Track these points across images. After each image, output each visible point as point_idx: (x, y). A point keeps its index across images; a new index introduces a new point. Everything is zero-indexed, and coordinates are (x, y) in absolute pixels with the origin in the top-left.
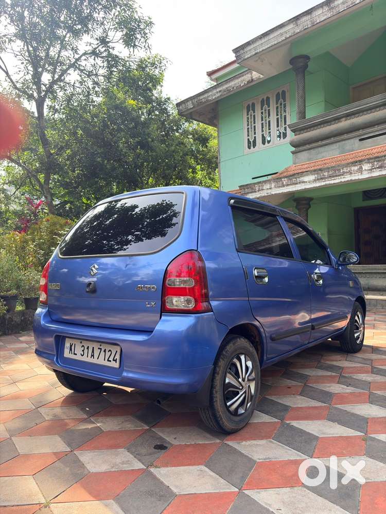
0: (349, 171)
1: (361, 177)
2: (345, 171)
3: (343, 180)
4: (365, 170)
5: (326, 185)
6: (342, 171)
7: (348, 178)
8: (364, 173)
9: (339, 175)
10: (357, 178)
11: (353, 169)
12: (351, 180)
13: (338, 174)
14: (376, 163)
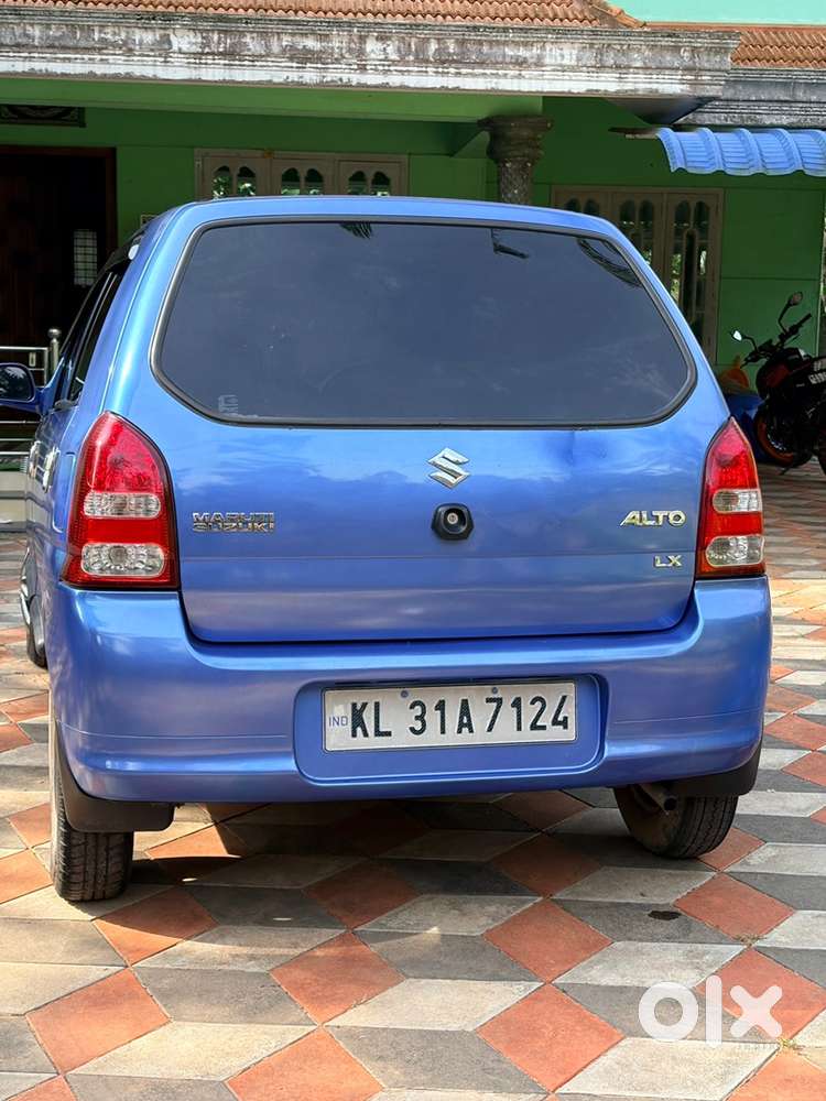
0: (125, 43)
1: (164, 73)
2: (109, 36)
3: (100, 69)
4: (180, 52)
5: (32, 72)
6: (96, 36)
7: (116, 66)
8: (176, 59)
9: (87, 50)
10: (149, 72)
11: (137, 38)
12: (129, 76)
13: (83, 43)
14: (216, 37)
